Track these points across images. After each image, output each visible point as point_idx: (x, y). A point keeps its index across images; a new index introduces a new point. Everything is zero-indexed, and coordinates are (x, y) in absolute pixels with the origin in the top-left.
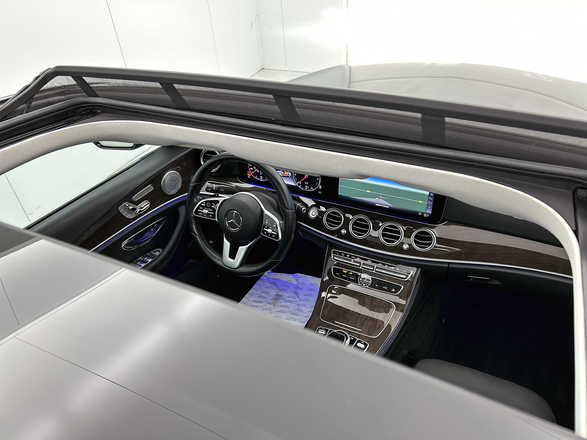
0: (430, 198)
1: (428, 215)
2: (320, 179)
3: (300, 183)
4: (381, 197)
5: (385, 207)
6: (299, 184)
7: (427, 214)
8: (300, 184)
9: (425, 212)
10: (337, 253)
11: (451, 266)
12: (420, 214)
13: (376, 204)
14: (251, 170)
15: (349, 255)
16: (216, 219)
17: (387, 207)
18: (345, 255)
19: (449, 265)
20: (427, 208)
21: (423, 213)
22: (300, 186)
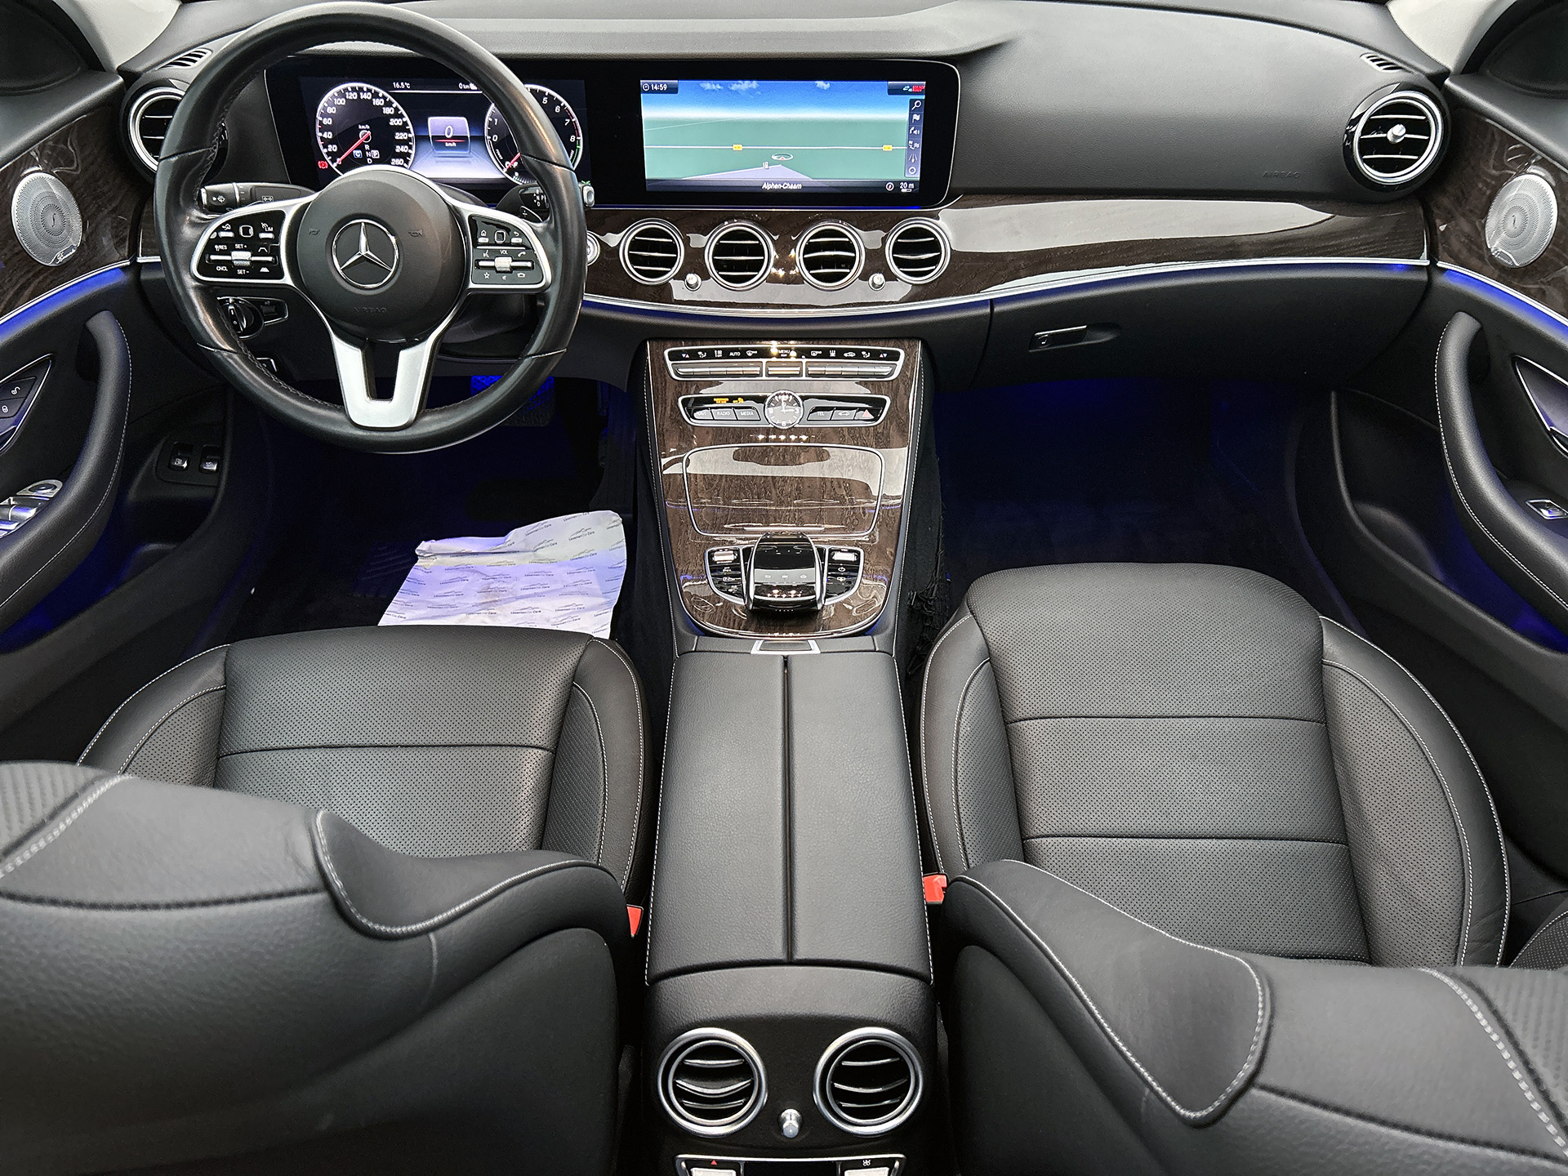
0: (913, 129)
1: (912, 185)
2: (581, 138)
3: (516, 164)
4: (775, 158)
5: (791, 187)
6: (511, 172)
7: (909, 182)
8: (516, 169)
9: (904, 178)
10: (684, 355)
11: (997, 309)
12: (890, 188)
13: (764, 186)
14: (329, 154)
15: (720, 352)
16: (287, 280)
17: (795, 187)
18: (710, 354)
19: (992, 309)
20: (908, 163)
21: (897, 184)
22: (517, 174)
